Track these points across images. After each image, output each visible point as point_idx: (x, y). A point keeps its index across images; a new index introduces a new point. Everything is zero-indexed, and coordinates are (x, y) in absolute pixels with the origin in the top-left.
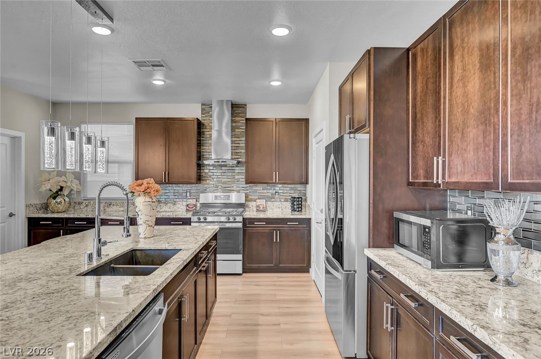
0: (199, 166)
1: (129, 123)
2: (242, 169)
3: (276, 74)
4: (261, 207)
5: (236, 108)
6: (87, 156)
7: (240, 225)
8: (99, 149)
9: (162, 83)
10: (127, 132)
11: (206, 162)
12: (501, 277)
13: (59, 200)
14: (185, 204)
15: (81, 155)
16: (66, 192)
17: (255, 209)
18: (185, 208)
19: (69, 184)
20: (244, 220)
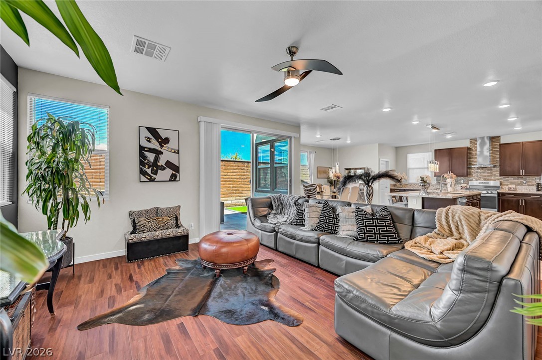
0: (469, 168)
1: (431, 152)
2: (497, 169)
4: (512, 188)
5: (493, 139)
9: (450, 137)
10: (431, 155)
11: (473, 166)
16: (403, 180)
17: (507, 189)
18: (460, 188)
19: (404, 177)
20: (499, 194)
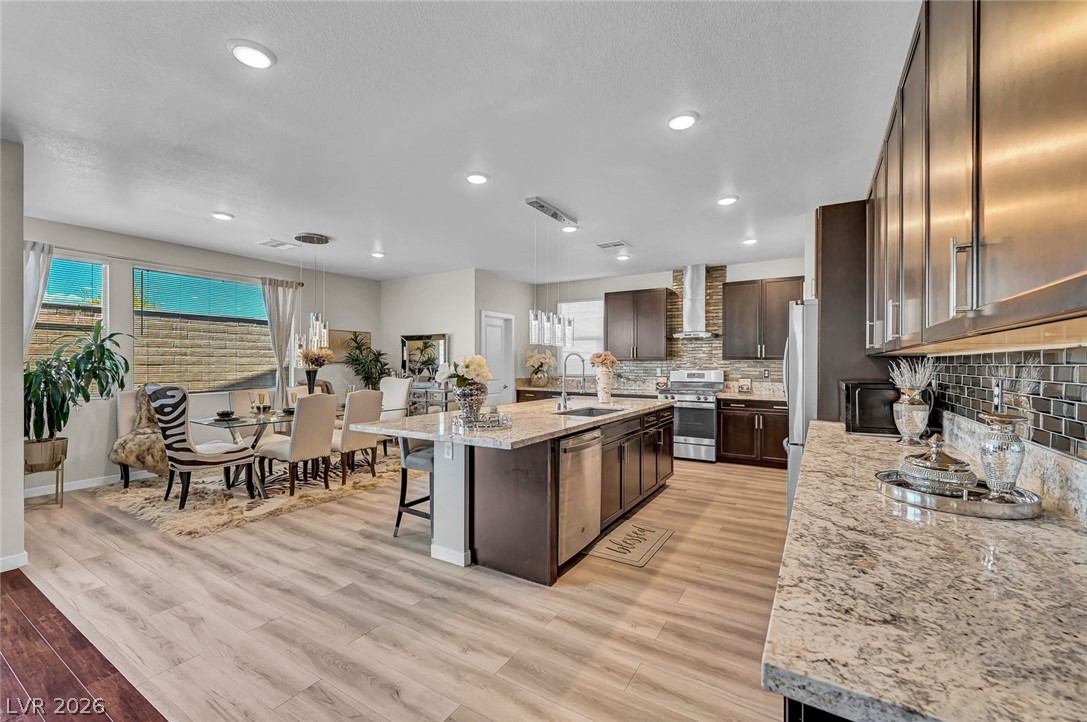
0: (670, 339)
1: (599, 299)
2: (718, 343)
3: (750, 232)
4: (745, 388)
5: (713, 272)
6: (559, 334)
7: (713, 406)
8: (567, 327)
9: (626, 258)
10: (598, 307)
11: (675, 336)
12: (906, 438)
13: (539, 375)
14: (655, 382)
15: (554, 333)
16: (545, 368)
17: (737, 391)
18: (654, 387)
19: (547, 360)
20: (718, 401)
